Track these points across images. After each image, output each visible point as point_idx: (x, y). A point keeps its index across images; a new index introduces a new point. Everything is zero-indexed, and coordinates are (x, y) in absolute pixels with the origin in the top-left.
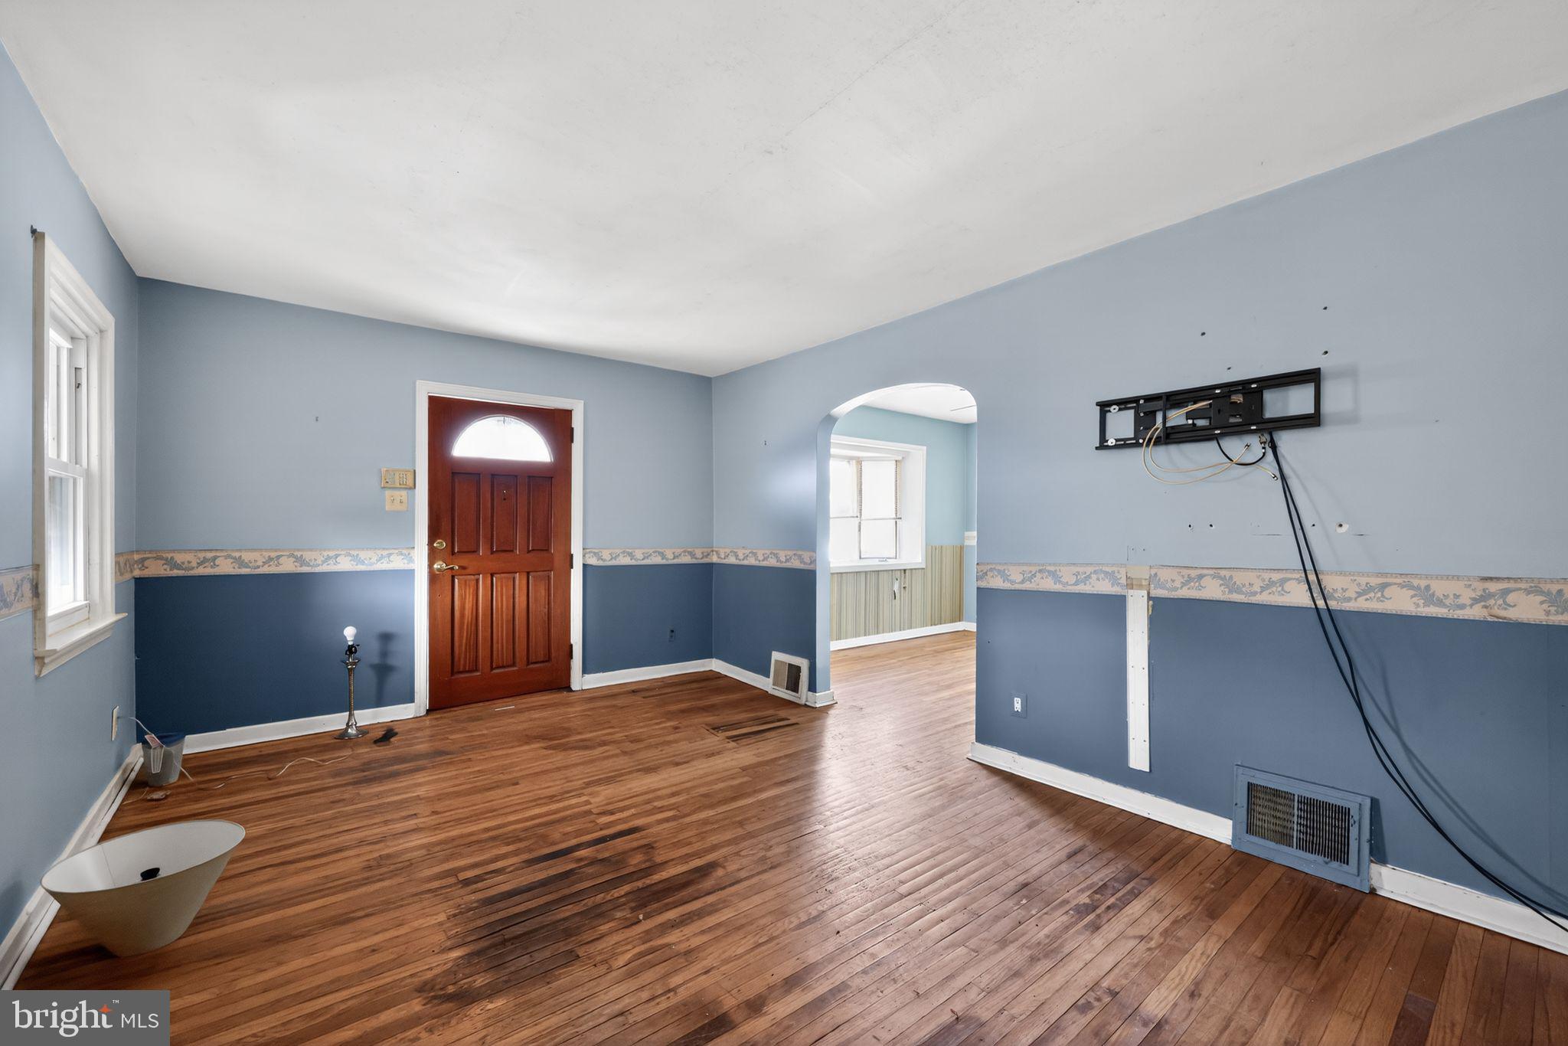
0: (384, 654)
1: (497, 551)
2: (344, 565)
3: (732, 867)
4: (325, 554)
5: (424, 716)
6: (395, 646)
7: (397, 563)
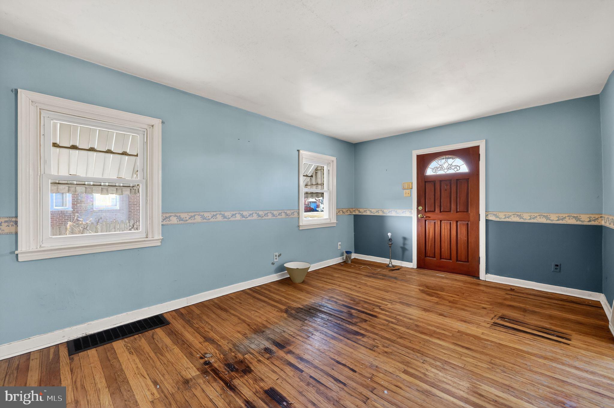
0: (404, 244)
1: (443, 211)
2: (393, 214)
4: (389, 210)
5: (415, 269)
6: (407, 242)
7: (407, 214)
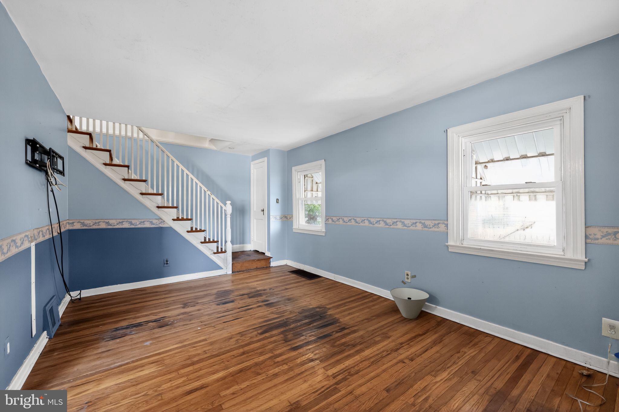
3: (255, 333)
